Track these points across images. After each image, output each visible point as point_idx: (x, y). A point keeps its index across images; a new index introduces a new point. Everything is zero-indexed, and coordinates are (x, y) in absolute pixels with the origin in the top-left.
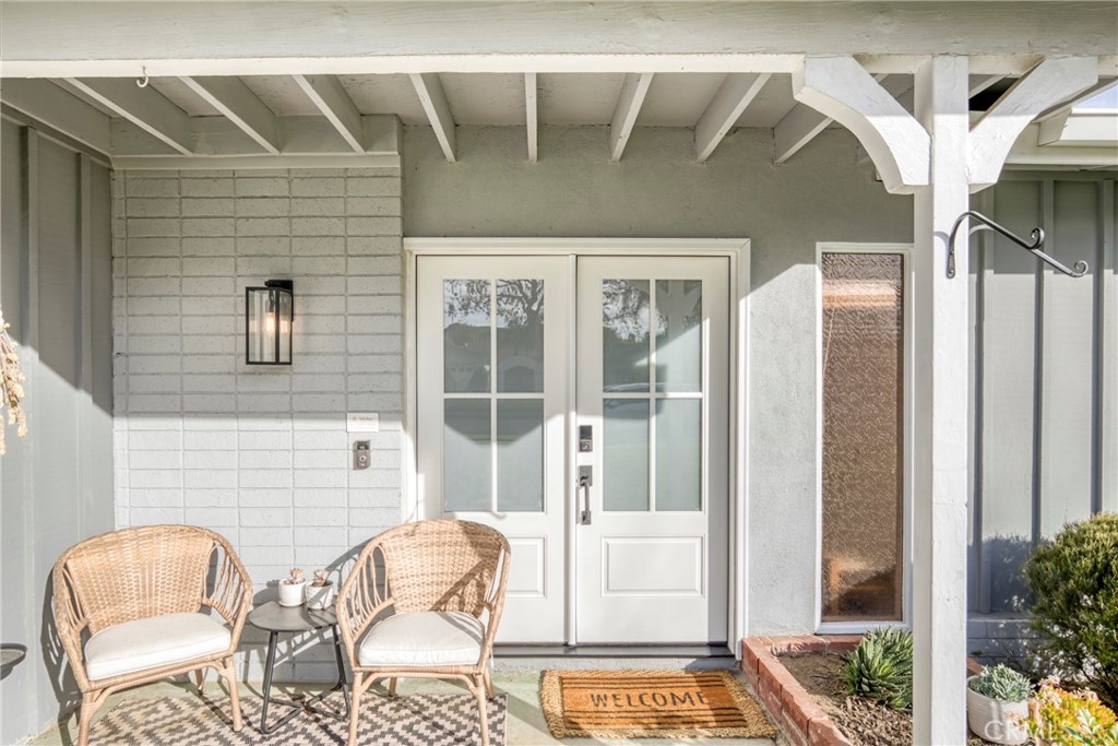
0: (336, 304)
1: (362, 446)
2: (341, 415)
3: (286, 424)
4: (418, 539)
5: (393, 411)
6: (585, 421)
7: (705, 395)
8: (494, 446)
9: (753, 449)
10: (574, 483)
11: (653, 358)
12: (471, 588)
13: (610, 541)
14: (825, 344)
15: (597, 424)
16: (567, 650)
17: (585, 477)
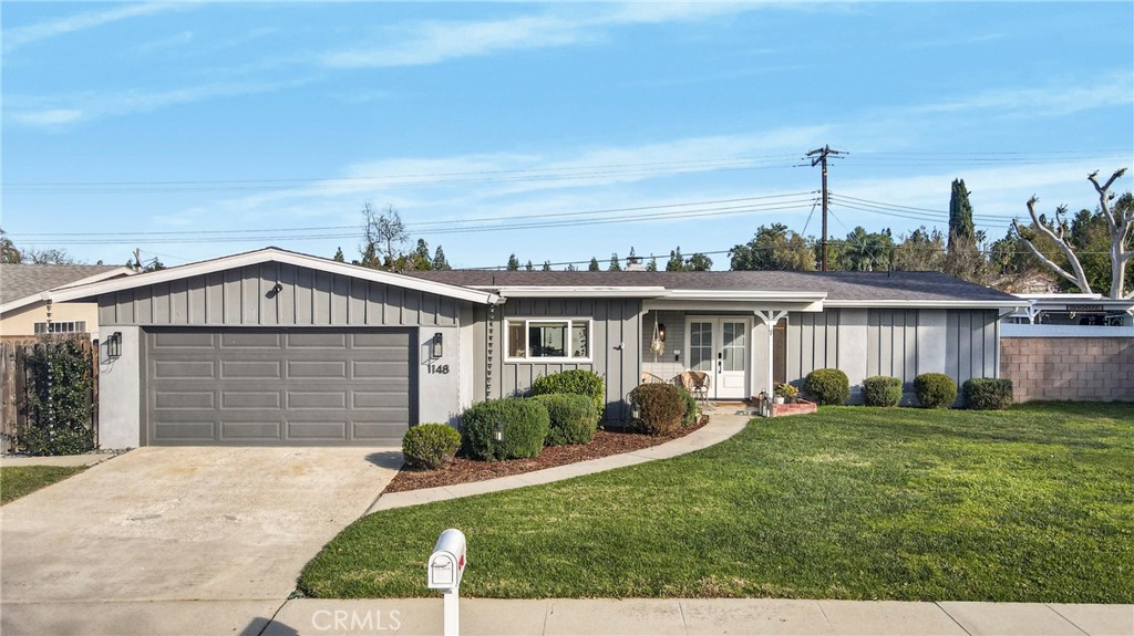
0: (672, 329)
1: (677, 356)
5: (682, 350)
6: (720, 352)
7: (745, 347)
10: (718, 365)
13: (726, 377)
16: (716, 399)
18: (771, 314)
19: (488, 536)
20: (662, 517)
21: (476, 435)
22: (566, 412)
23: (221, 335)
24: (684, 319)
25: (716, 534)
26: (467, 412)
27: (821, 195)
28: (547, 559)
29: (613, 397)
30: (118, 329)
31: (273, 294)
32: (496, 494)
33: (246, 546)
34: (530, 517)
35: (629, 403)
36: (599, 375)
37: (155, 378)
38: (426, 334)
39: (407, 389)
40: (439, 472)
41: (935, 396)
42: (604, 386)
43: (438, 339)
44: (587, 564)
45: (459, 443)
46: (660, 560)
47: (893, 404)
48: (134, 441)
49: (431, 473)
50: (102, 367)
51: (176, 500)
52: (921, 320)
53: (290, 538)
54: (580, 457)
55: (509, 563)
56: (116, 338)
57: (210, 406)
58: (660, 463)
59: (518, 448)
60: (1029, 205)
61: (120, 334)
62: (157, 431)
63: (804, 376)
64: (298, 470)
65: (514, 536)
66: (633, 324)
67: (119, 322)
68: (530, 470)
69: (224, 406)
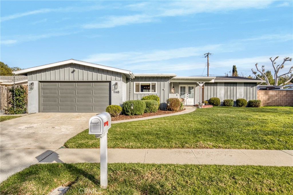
0: (176, 88)
5: (178, 93)
6: (187, 94)
7: (194, 92)
8: (183, 95)
10: (187, 97)
11: (191, 91)
13: (189, 100)
16: (186, 105)
18: (201, 83)
19: (127, 131)
20: (180, 127)
21: (126, 108)
22: (150, 104)
23: (59, 83)
24: (179, 85)
25: (198, 131)
26: (124, 103)
27: (207, 64)
28: (145, 137)
29: (162, 102)
30: (33, 82)
31: (73, 72)
32: (131, 122)
33: (54, 134)
34: (140, 126)
35: (166, 103)
36: (159, 96)
37: (43, 95)
38: (113, 83)
39: (109, 97)
40: (116, 117)
41: (242, 104)
42: (160, 99)
43: (116, 84)
44: (159, 138)
45: (121, 110)
46: (182, 137)
47: (231, 106)
48: (37, 111)
49: (114, 118)
50: (29, 92)
51: (41, 123)
52: (237, 85)
53: (68, 132)
54: (154, 115)
55: (133, 138)
56: (32, 84)
57: (57, 102)
58: (176, 116)
59: (137, 112)
60: (256, 65)
61: (33, 83)
62: (43, 108)
63: (209, 99)
64: (77, 117)
65: (135, 131)
66: (167, 83)
67: (33, 80)
68: (141, 117)
69: (60, 102)
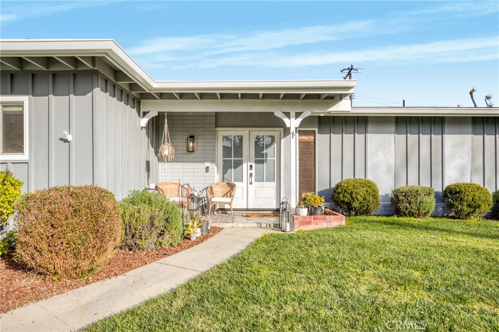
0: (203, 140)
1: (207, 168)
2: (203, 162)
3: (193, 164)
4: (218, 185)
5: (213, 161)
6: (251, 164)
7: (275, 159)
8: (233, 169)
9: (284, 169)
10: (249, 176)
11: (265, 151)
12: (229, 194)
13: (257, 188)
14: (299, 148)
15: (254, 165)
16: (247, 210)
17: (251, 175)
18: (293, 114)
47: (425, 215)
52: (447, 129)
63: (333, 186)
